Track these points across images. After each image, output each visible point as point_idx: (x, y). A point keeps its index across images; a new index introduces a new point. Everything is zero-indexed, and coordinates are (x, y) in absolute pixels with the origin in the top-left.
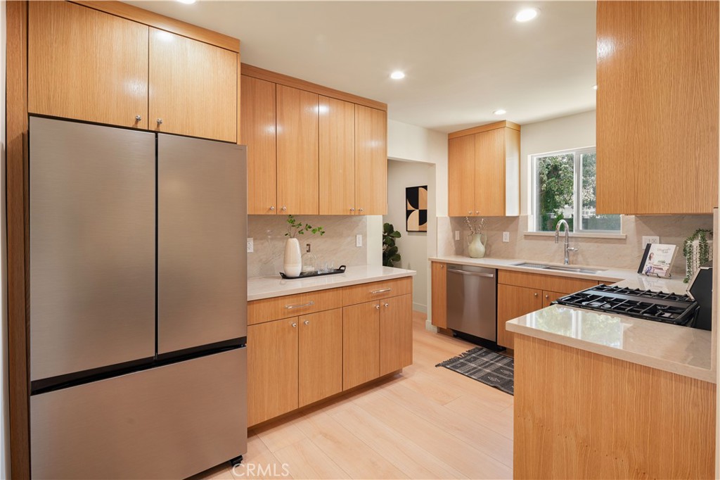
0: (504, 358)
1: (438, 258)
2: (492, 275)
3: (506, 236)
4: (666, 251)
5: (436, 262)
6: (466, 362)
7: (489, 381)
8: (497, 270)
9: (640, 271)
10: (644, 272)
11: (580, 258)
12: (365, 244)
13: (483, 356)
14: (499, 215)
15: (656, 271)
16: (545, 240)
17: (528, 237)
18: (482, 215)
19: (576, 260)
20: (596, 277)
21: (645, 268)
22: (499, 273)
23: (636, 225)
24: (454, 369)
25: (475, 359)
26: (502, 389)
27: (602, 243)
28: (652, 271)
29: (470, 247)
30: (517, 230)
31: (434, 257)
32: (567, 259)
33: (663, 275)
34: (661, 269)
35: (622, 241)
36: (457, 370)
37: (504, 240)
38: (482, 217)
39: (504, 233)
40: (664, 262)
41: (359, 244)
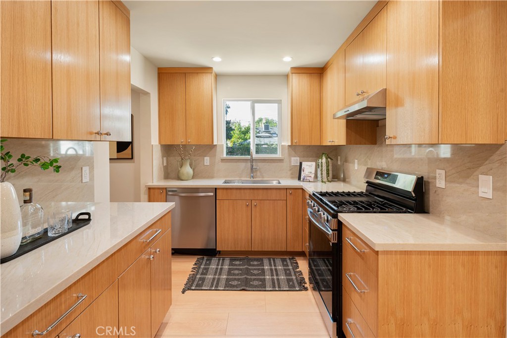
0: (223, 260)
1: (154, 184)
2: (212, 194)
3: (207, 160)
4: (310, 166)
5: (154, 188)
6: (203, 276)
7: (233, 286)
8: (216, 189)
9: (299, 179)
10: (302, 180)
11: (258, 173)
12: (92, 178)
13: (209, 264)
14: (208, 144)
15: (308, 178)
16: (236, 162)
17: (223, 160)
18: (193, 144)
19: (256, 175)
20: (273, 186)
21: (302, 177)
22: (217, 191)
23: (289, 151)
24: (199, 287)
25: (207, 269)
26: (248, 289)
27: (271, 162)
28: (306, 178)
29: (181, 172)
30: (215, 156)
31: (150, 184)
32: (252, 175)
33: (312, 180)
34: (310, 177)
35: (280, 160)
36: (203, 288)
37: (205, 164)
38: (194, 145)
39: (205, 158)
40: (311, 173)
41: (86, 179)
